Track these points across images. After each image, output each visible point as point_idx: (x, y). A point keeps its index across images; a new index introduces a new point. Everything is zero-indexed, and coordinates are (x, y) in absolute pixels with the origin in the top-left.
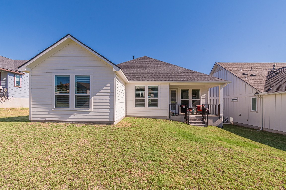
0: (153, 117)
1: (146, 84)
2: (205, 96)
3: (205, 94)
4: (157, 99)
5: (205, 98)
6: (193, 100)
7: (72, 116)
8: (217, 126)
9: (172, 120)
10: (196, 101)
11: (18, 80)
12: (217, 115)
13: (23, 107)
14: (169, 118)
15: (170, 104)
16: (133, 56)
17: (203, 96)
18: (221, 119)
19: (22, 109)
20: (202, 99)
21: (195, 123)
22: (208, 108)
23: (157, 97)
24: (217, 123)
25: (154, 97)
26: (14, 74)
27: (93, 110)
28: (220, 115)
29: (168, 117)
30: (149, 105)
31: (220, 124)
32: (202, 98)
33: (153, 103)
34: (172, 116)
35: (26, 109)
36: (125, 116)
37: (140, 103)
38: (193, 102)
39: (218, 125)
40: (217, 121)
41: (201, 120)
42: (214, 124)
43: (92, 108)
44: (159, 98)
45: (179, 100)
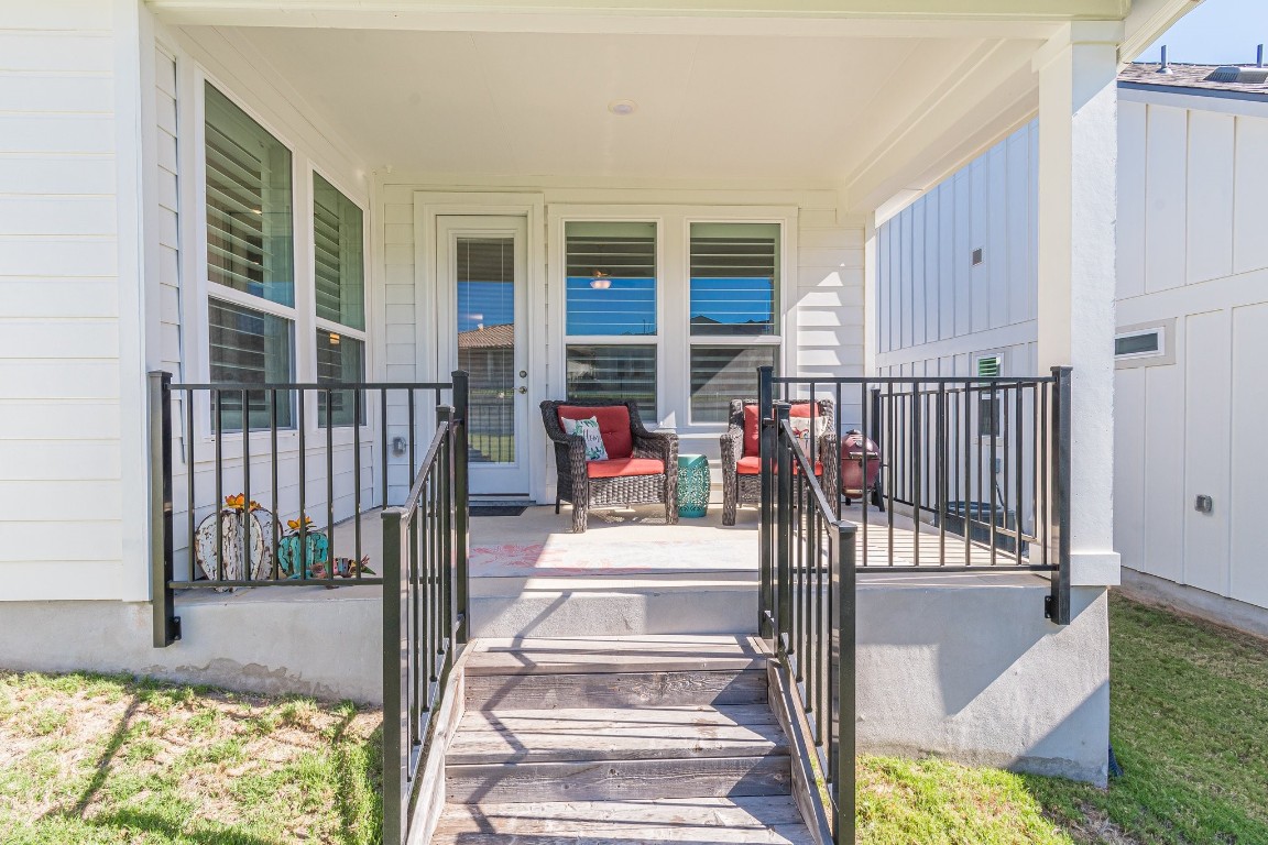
2: (833, 300)
3: (833, 279)
5: (832, 319)
6: (709, 350)
17: (812, 298)
18: (1079, 625)
20: (802, 338)
22: (876, 438)
29: (142, 624)
31: (1063, 708)
32: (799, 317)
38: (706, 363)
39: (1038, 731)
40: (1017, 666)
41: (729, 679)
42: (964, 729)
45: (543, 355)
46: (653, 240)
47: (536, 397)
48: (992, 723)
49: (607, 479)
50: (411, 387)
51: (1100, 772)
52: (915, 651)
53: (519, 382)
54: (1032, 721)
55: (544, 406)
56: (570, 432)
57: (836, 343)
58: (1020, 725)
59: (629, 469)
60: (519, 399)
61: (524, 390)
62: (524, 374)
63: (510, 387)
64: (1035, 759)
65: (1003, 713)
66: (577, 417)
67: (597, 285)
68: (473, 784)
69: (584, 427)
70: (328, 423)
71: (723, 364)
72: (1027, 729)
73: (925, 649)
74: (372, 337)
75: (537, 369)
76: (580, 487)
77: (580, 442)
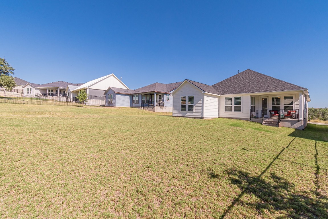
1: (233, 96)
3: (299, 100)
4: (241, 106)
6: (286, 106)
7: (187, 114)
8: (296, 128)
9: (252, 121)
10: (289, 106)
11: (168, 97)
12: (297, 119)
13: (170, 112)
14: (250, 119)
15: (250, 110)
16: (238, 71)
17: (297, 102)
18: (300, 122)
19: (169, 113)
23: (241, 105)
24: (296, 126)
26: (166, 94)
27: (195, 112)
30: (235, 111)
31: (299, 126)
32: (295, 104)
33: (238, 109)
34: (252, 118)
35: (171, 113)
36: (219, 117)
37: (228, 109)
38: (285, 108)
39: (297, 127)
41: (276, 122)
42: (292, 127)
43: (194, 111)
44: (242, 105)
45: (270, 106)
48: (294, 127)
49: (274, 116)
51: (302, 130)
55: (269, 111)
59: (276, 115)
60: (267, 110)
70: (254, 112)
73: (290, 123)
74: (256, 106)
75: (269, 108)
76: (272, 116)
77: (272, 113)
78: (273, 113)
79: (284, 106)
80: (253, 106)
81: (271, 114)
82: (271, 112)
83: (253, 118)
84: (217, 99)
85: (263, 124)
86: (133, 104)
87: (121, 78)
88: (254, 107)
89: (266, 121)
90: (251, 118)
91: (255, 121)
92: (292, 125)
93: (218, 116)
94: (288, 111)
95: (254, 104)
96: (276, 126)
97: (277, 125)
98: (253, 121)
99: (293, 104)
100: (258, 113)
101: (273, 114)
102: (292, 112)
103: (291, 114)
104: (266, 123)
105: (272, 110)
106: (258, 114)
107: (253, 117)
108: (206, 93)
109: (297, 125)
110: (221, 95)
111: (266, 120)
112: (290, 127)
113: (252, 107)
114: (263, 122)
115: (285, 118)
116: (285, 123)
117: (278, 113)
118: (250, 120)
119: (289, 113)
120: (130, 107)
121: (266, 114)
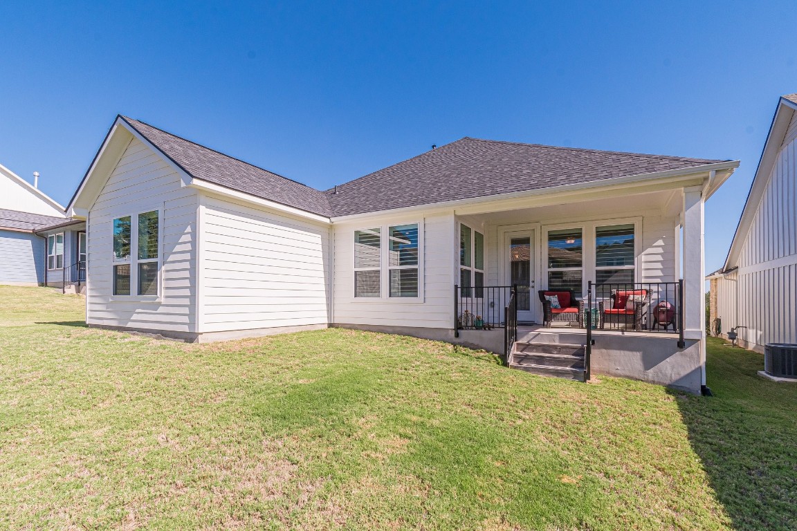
0: (406, 331)
1: (381, 221)
2: (660, 250)
3: (660, 242)
4: (416, 270)
5: (659, 258)
6: (604, 272)
7: (134, 315)
8: (668, 382)
9: (465, 345)
10: (616, 271)
12: (665, 331)
14: (457, 335)
15: (456, 287)
17: (649, 250)
18: (689, 350)
20: (644, 266)
21: (540, 360)
23: (416, 263)
24: (669, 372)
25: (401, 264)
27: (163, 300)
28: (681, 333)
29: (452, 334)
30: (393, 292)
31: (683, 373)
32: (644, 258)
34: (464, 329)
36: (330, 325)
37: (366, 284)
38: (602, 278)
39: (675, 377)
40: (668, 360)
41: (576, 350)
42: (650, 375)
43: (162, 295)
44: (420, 267)
45: (540, 275)
46: (581, 233)
47: (537, 289)
48: (660, 374)
49: (558, 314)
50: (505, 287)
51: (697, 391)
52: (635, 353)
53: (531, 284)
54: (673, 375)
55: (539, 292)
56: (547, 299)
57: (661, 267)
58: (669, 375)
59: (565, 311)
60: (531, 289)
61: (533, 287)
62: (533, 282)
63: (528, 285)
64: (674, 385)
65: (663, 371)
66: (550, 295)
67: (569, 242)
68: (519, 360)
69: (552, 298)
70: (476, 296)
71: (609, 277)
72: (671, 377)
73: (638, 353)
74: (485, 272)
75: (537, 280)
76: (548, 315)
77: (549, 302)
78: (554, 300)
79: (597, 272)
80: (473, 270)
81: (546, 304)
82: (547, 297)
83: (467, 327)
84: (317, 239)
85: (511, 361)
86: (49, 274)
87: (37, 174)
88: (479, 277)
89: (527, 346)
90: (459, 327)
91: (476, 343)
92: (649, 363)
93: (326, 321)
94: (614, 291)
95: (479, 264)
96: (575, 376)
97: (581, 369)
98: (470, 341)
99: (633, 259)
100: (496, 301)
101: (556, 308)
102: (631, 297)
103: (629, 305)
104: (526, 358)
105: (550, 290)
106: (496, 307)
107: (470, 324)
108: (195, 182)
109: (673, 368)
110: (333, 219)
111: (523, 341)
112: (641, 377)
113: (465, 275)
114: (514, 351)
115: (607, 325)
116: (615, 353)
117: (575, 304)
118: (457, 340)
119: (620, 302)
120: (37, 284)
121: (526, 308)
